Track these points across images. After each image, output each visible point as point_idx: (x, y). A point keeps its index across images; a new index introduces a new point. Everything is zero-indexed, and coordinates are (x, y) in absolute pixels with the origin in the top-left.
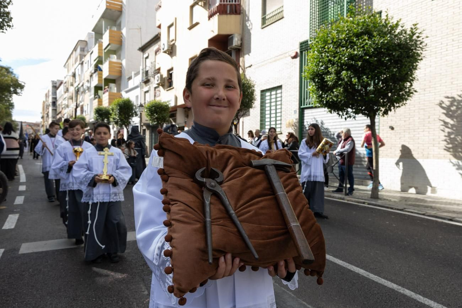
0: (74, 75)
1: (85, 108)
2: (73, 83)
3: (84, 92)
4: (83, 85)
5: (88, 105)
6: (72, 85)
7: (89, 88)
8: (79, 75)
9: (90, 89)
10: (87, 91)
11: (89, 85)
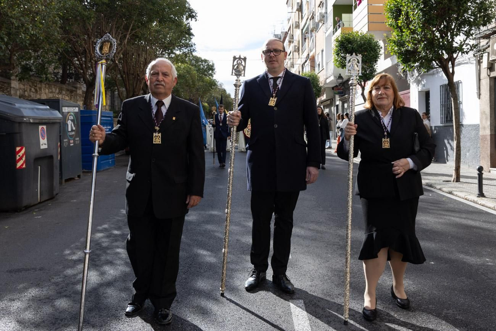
0: (300, 9)
1: (318, 60)
2: (299, 22)
3: (316, 28)
4: (313, 18)
5: (323, 51)
6: (298, 26)
7: (323, 17)
8: (308, 2)
9: (325, 17)
10: (320, 24)
11: (324, 11)
